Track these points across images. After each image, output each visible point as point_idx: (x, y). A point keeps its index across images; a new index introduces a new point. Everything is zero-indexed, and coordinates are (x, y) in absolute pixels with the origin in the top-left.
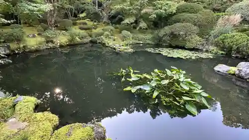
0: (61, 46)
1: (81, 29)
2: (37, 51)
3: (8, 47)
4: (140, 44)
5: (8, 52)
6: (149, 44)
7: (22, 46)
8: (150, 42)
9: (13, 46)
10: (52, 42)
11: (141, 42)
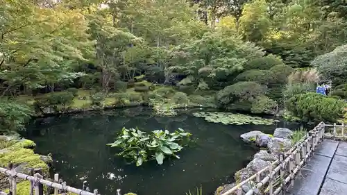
0: (106, 109)
1: (136, 91)
2: (79, 112)
3: (55, 108)
4: (200, 107)
5: (53, 112)
6: (210, 107)
7: (67, 107)
8: (212, 105)
9: (59, 107)
10: (97, 104)
11: (201, 106)
